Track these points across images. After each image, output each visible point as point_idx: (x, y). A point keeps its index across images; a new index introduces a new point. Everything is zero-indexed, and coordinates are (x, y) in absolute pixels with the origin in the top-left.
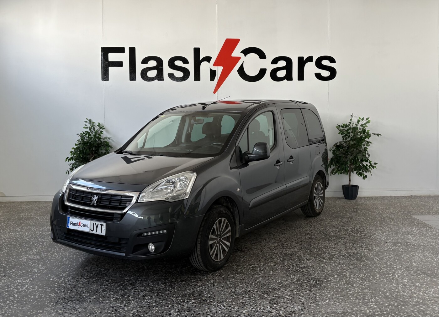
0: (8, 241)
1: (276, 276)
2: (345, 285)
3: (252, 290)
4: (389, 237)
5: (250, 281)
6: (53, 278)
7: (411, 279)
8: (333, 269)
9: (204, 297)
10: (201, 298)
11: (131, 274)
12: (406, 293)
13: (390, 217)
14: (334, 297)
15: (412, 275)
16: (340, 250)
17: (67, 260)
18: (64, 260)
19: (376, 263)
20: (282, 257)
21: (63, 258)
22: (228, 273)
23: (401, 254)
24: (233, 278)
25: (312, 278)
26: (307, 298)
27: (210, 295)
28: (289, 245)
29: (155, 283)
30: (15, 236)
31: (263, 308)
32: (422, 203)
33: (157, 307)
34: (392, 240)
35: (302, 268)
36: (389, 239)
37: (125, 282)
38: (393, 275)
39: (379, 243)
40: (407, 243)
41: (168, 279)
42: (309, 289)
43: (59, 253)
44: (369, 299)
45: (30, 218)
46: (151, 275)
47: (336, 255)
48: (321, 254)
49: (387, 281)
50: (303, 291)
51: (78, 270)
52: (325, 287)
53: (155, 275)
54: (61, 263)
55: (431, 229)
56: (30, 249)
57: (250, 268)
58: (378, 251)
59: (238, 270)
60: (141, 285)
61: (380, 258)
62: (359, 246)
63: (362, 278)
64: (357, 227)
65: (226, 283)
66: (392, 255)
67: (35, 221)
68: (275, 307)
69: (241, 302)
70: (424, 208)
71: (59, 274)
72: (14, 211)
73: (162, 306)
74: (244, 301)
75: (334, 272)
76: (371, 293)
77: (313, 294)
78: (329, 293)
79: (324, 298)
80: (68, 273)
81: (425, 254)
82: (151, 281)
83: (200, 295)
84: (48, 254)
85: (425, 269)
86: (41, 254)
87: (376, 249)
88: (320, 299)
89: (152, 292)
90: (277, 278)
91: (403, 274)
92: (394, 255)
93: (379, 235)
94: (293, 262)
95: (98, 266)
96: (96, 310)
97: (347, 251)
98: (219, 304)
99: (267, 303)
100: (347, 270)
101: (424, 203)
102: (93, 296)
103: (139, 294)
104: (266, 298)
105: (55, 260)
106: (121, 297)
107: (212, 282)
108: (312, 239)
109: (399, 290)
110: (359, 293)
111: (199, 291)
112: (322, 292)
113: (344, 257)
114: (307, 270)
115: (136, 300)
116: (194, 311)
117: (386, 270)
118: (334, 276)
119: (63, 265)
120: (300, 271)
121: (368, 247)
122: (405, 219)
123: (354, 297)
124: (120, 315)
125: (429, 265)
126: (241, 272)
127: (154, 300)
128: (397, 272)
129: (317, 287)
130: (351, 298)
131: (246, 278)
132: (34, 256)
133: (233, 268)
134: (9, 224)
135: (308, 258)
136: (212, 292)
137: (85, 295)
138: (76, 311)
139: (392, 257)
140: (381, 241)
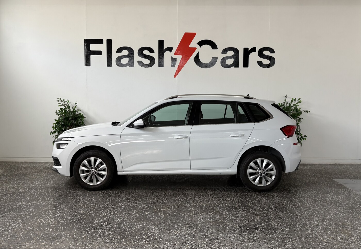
0: (8, 191)
1: (215, 223)
2: (269, 231)
3: (194, 232)
4: (312, 195)
5: (193, 226)
6: (40, 219)
7: (324, 228)
8: (261, 219)
9: (155, 237)
10: (153, 237)
11: (100, 218)
12: (318, 238)
13: (315, 180)
14: (259, 240)
15: (325, 225)
16: (270, 204)
17: (52, 206)
18: (49, 206)
19: (298, 215)
20: (221, 208)
21: (49, 205)
22: (176, 220)
23: (319, 209)
24: (180, 223)
25: (243, 226)
26: (237, 240)
27: (160, 236)
28: (229, 199)
29: (118, 226)
30: (14, 187)
31: (201, 246)
32: (343, 169)
33: (117, 243)
34: (314, 198)
35: (237, 217)
36: (311, 197)
37: (94, 224)
38: (310, 224)
39: (303, 200)
40: (326, 200)
41: (129, 222)
42: (240, 233)
43: (46, 200)
44: (287, 242)
45: (27, 174)
46: (116, 219)
47: (266, 208)
48: (253, 207)
49: (304, 229)
50: (235, 235)
51: (59, 214)
52: (253, 232)
53: (118, 219)
54: (47, 208)
55: (347, 190)
56: (25, 197)
57: (194, 216)
58: (301, 206)
59: (185, 217)
60: (107, 226)
61: (301, 212)
62: (286, 201)
63: (284, 226)
64: (286, 187)
65: (174, 226)
66: (312, 209)
67: (30, 177)
68: (211, 246)
69: (184, 241)
70: (344, 174)
71: (44, 216)
72: (15, 169)
73: (121, 242)
74: (186, 241)
75: (262, 221)
76: (289, 237)
77: (243, 237)
78: (256, 237)
79: (251, 240)
80: (52, 216)
81: (339, 209)
82: (115, 223)
83: (152, 235)
84: (37, 201)
85: (337, 221)
86: (33, 201)
87: (299, 205)
88: (248, 241)
89: (115, 232)
90: (215, 225)
91: (319, 224)
92: (313, 209)
93: (303, 194)
94: (230, 212)
95: (75, 212)
96: (70, 244)
97: (275, 205)
98: (166, 242)
99: (204, 243)
100: (273, 220)
101: (345, 170)
102: (69, 234)
103: (104, 233)
104: (205, 239)
105: (42, 206)
106: (90, 235)
107: (163, 225)
108: (248, 195)
109: (312, 235)
110: (280, 237)
111: (152, 232)
112: (250, 236)
113: (272, 210)
114: (240, 219)
115: (102, 237)
116: (146, 247)
117: (305, 221)
118: (261, 224)
119: (48, 210)
120: (234, 219)
121: (293, 203)
122: (328, 182)
123: (275, 240)
124: (88, 248)
125: (340, 218)
126: (187, 219)
127: (115, 238)
128: (313, 223)
129: (247, 232)
130: (273, 241)
131: (190, 223)
132: (27, 202)
133: (182, 215)
134: (10, 178)
135: (243, 210)
136: (162, 233)
137: (63, 233)
138: (55, 244)
139: (311, 211)
140: (305, 198)
